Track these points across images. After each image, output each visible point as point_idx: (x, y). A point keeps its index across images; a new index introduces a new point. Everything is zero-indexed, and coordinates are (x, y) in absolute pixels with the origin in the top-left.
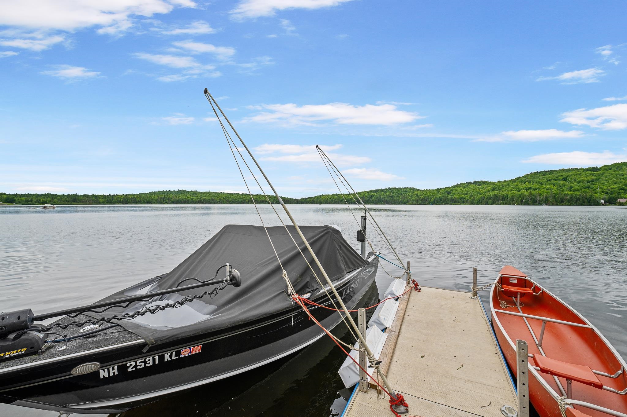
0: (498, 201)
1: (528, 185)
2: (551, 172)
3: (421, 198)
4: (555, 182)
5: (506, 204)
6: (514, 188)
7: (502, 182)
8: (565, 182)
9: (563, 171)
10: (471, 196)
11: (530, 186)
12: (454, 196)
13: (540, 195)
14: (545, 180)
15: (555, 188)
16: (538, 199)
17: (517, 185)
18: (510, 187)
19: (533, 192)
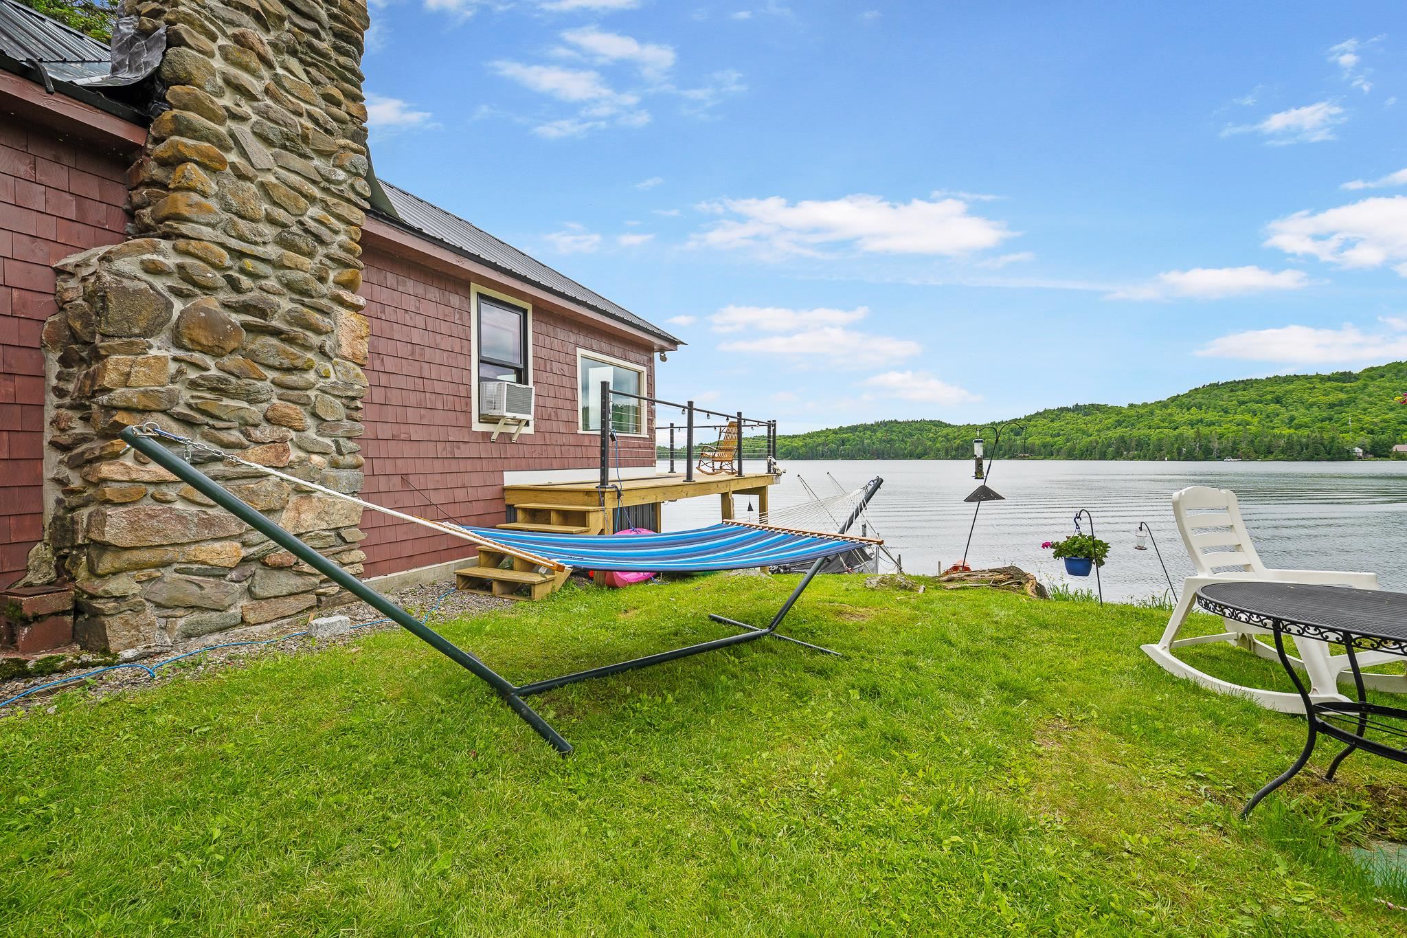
0: (1128, 450)
1: (1195, 414)
2: (1247, 384)
3: (956, 445)
4: (1256, 406)
5: (1144, 458)
6: (1163, 421)
7: (1139, 406)
8: (1278, 406)
9: (1276, 380)
10: (1068, 440)
11: (1199, 417)
12: (1030, 440)
13: (1221, 436)
14: (1235, 402)
15: (1255, 421)
16: (1216, 446)
17: (1170, 415)
18: (1156, 420)
19: (1204, 430)
